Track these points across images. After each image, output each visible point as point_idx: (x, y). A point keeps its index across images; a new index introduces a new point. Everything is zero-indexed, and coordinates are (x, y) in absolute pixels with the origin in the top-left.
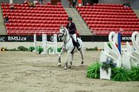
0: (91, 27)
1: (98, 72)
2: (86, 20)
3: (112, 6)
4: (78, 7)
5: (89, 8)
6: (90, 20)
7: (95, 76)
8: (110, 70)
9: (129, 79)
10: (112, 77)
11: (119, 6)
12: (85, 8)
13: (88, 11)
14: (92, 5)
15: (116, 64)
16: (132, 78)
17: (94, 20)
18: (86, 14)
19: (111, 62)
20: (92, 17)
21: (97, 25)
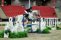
0: (7, 15)
1: (3, 35)
2: (5, 12)
3: (17, 6)
4: (2, 6)
5: (6, 7)
6: (7, 12)
7: (2, 36)
8: (8, 34)
9: (16, 37)
10: (9, 37)
11: (20, 6)
12: (5, 7)
13: (6, 8)
14: (8, 6)
15: (11, 31)
16: (17, 37)
17: (9, 12)
18: (5, 9)
19: (9, 30)
20: (7, 11)
21: (10, 14)
